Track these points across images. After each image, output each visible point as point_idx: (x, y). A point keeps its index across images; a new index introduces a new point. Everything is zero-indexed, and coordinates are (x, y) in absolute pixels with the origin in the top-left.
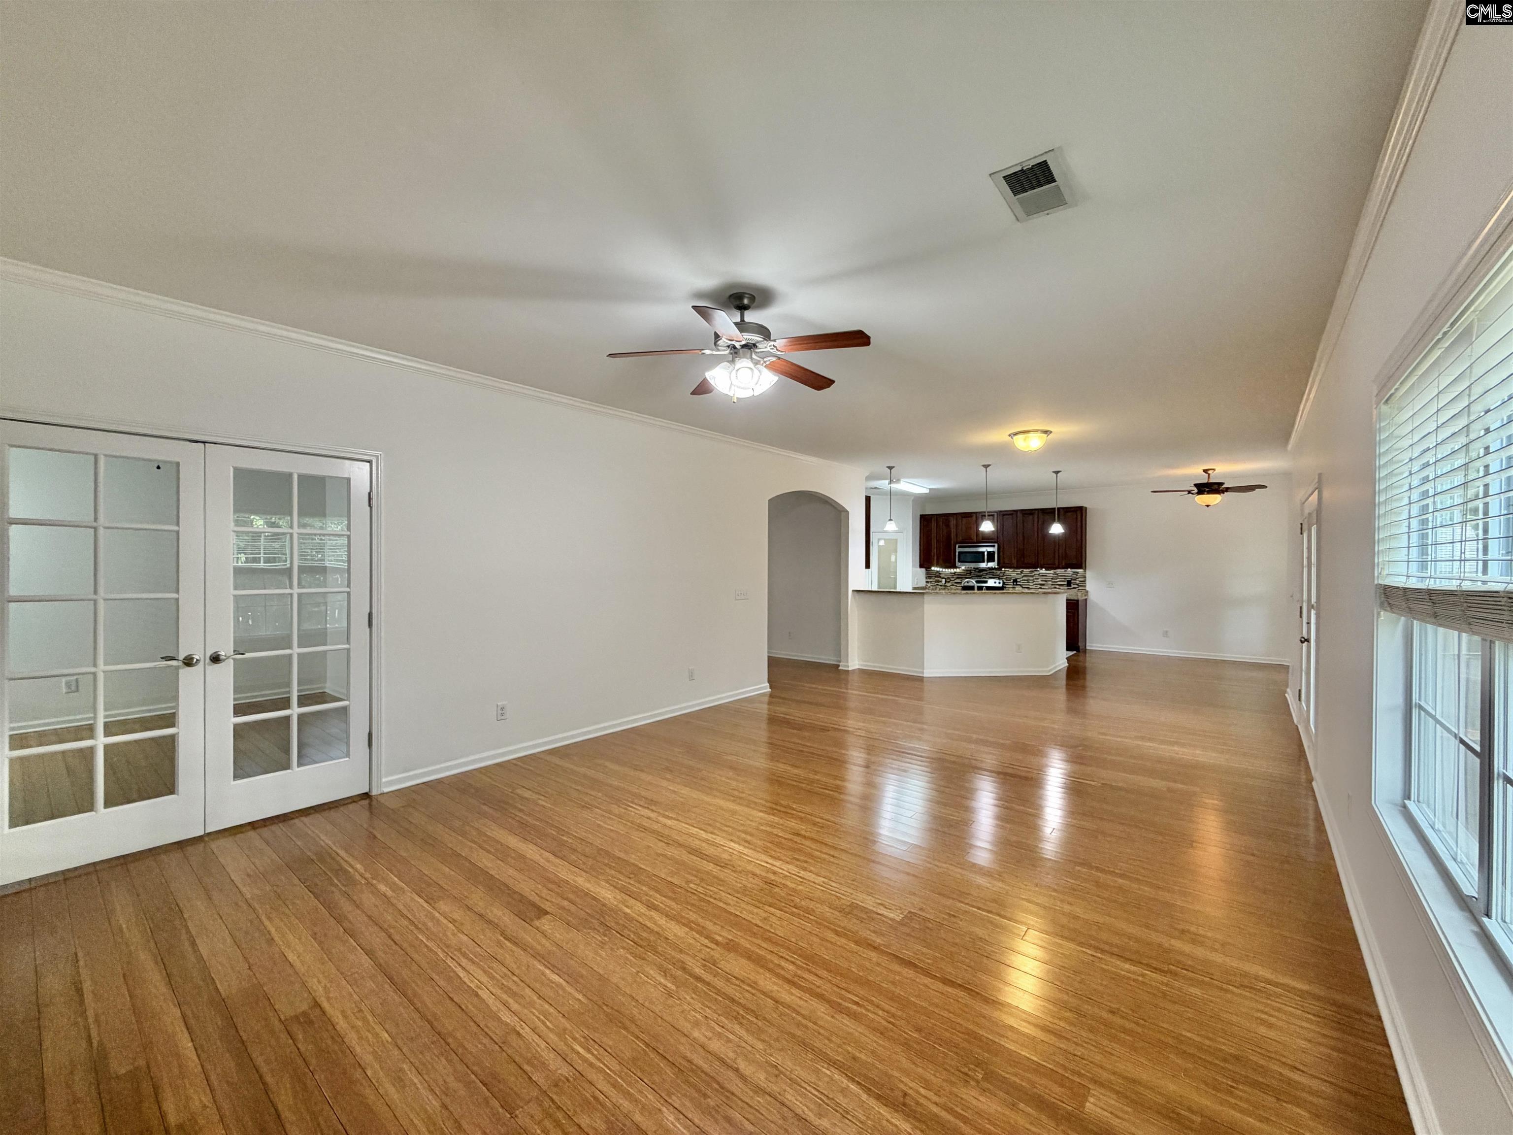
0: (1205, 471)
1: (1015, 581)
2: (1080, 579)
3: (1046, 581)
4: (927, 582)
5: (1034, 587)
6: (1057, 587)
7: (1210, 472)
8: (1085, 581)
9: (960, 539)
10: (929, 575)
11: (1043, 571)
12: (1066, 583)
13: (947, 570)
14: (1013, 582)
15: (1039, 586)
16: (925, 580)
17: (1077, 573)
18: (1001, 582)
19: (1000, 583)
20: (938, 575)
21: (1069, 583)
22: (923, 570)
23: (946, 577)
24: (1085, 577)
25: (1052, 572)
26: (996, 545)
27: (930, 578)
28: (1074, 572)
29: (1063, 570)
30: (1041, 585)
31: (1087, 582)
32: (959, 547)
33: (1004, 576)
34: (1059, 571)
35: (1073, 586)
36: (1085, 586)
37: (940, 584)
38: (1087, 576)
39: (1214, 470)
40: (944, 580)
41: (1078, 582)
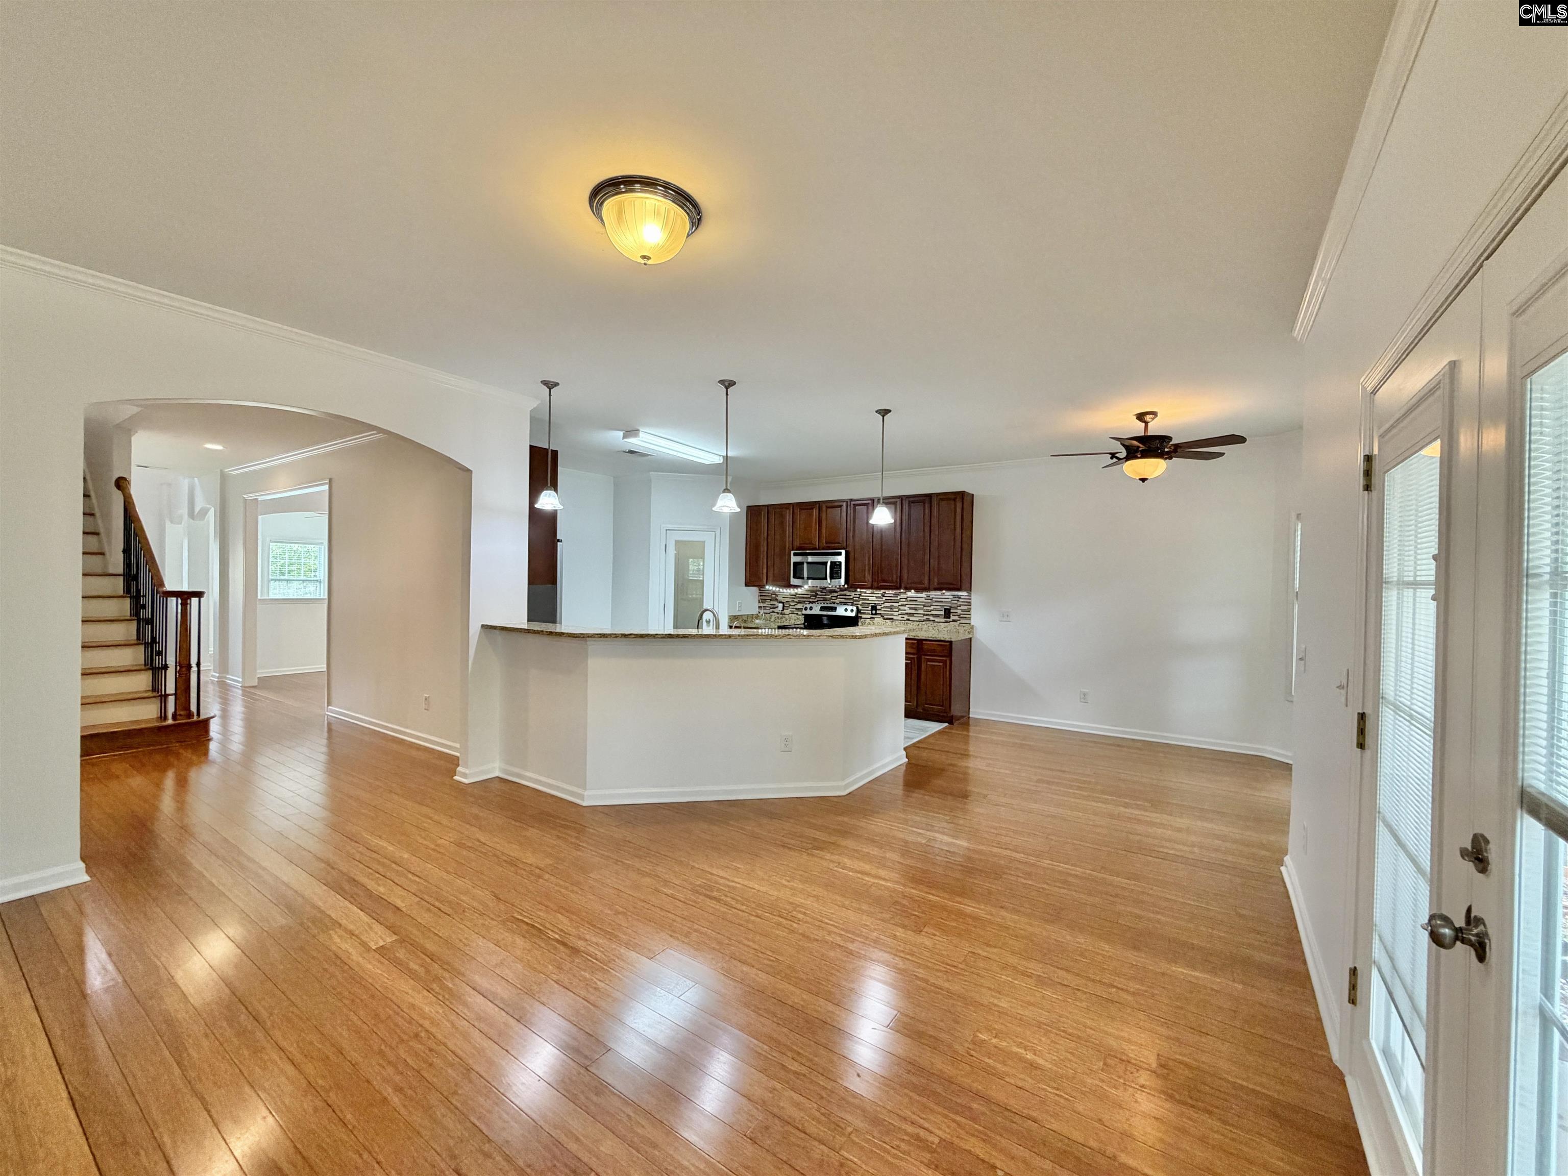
0: (1141, 417)
1: (874, 608)
2: (963, 607)
3: (915, 609)
4: (760, 608)
5: (899, 618)
6: (931, 618)
7: (1148, 418)
8: (969, 610)
9: (797, 543)
10: (763, 597)
11: (912, 593)
12: (942, 613)
13: (785, 590)
14: (872, 610)
15: (906, 617)
16: (757, 605)
17: (959, 597)
18: (855, 609)
19: (852, 611)
20: (774, 597)
21: (947, 613)
22: (755, 590)
23: (784, 600)
24: (969, 604)
25: (924, 595)
26: (843, 552)
27: (763, 601)
28: (954, 596)
29: (939, 593)
30: (907, 614)
31: (972, 612)
32: (795, 555)
33: (860, 599)
34: (933, 594)
35: (952, 618)
36: (970, 619)
37: (776, 610)
38: (973, 601)
39: (1154, 414)
40: (781, 605)
41: (959, 612)
